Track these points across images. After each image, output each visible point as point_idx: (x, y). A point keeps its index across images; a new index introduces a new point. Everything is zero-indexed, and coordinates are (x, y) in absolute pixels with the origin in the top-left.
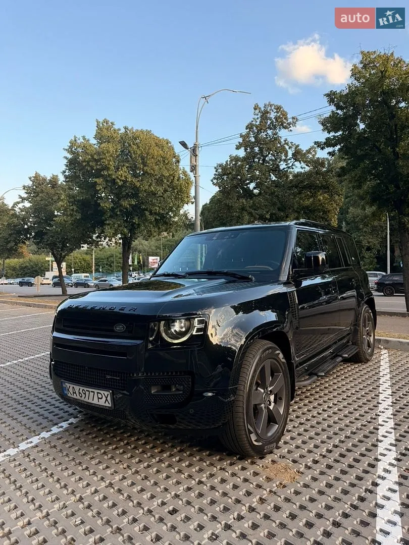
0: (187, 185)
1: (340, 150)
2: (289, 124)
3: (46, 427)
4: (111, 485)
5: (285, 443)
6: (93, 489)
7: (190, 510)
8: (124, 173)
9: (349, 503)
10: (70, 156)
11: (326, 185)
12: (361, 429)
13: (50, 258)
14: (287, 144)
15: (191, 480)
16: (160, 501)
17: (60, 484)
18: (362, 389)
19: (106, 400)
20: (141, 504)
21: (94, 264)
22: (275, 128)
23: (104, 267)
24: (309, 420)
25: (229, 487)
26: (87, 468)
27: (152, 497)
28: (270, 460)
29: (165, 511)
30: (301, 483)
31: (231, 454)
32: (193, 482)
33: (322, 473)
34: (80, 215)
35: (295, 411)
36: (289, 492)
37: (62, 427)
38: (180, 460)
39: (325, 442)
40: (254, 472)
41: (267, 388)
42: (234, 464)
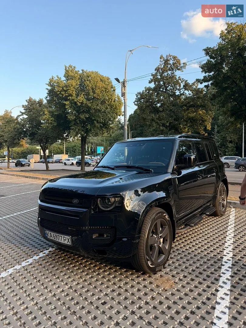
0: (119, 105)
1: (211, 84)
2: (182, 67)
3: (36, 253)
4: (71, 287)
5: (169, 265)
6: (61, 290)
7: (113, 303)
8: (81, 98)
9: (201, 301)
10: (49, 88)
11: (204, 105)
12: (213, 258)
13: (39, 147)
14: (180, 79)
15: (114, 285)
16: (97, 297)
17: (44, 286)
18: (216, 233)
19: (68, 241)
20: (87, 299)
21: (65, 151)
22: (173, 70)
23: (71, 152)
24: (184, 252)
25: (135, 290)
26: (58, 278)
27: (93, 295)
28: (159, 275)
29: (100, 303)
30: (176, 289)
31: (137, 271)
32: (116, 287)
33: (188, 283)
34: (56, 123)
35: (177, 246)
36: (168, 294)
37: (45, 253)
38: (109, 274)
39: (192, 265)
40: (150, 282)
41: (158, 235)
42: (139, 277)
